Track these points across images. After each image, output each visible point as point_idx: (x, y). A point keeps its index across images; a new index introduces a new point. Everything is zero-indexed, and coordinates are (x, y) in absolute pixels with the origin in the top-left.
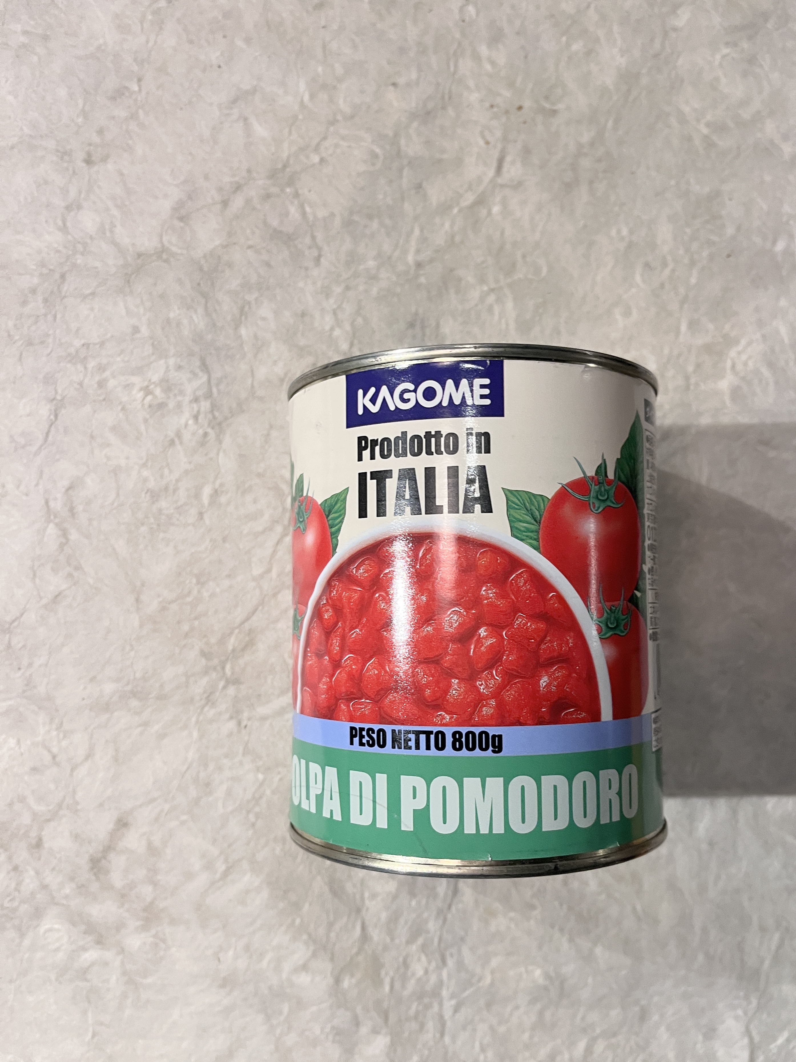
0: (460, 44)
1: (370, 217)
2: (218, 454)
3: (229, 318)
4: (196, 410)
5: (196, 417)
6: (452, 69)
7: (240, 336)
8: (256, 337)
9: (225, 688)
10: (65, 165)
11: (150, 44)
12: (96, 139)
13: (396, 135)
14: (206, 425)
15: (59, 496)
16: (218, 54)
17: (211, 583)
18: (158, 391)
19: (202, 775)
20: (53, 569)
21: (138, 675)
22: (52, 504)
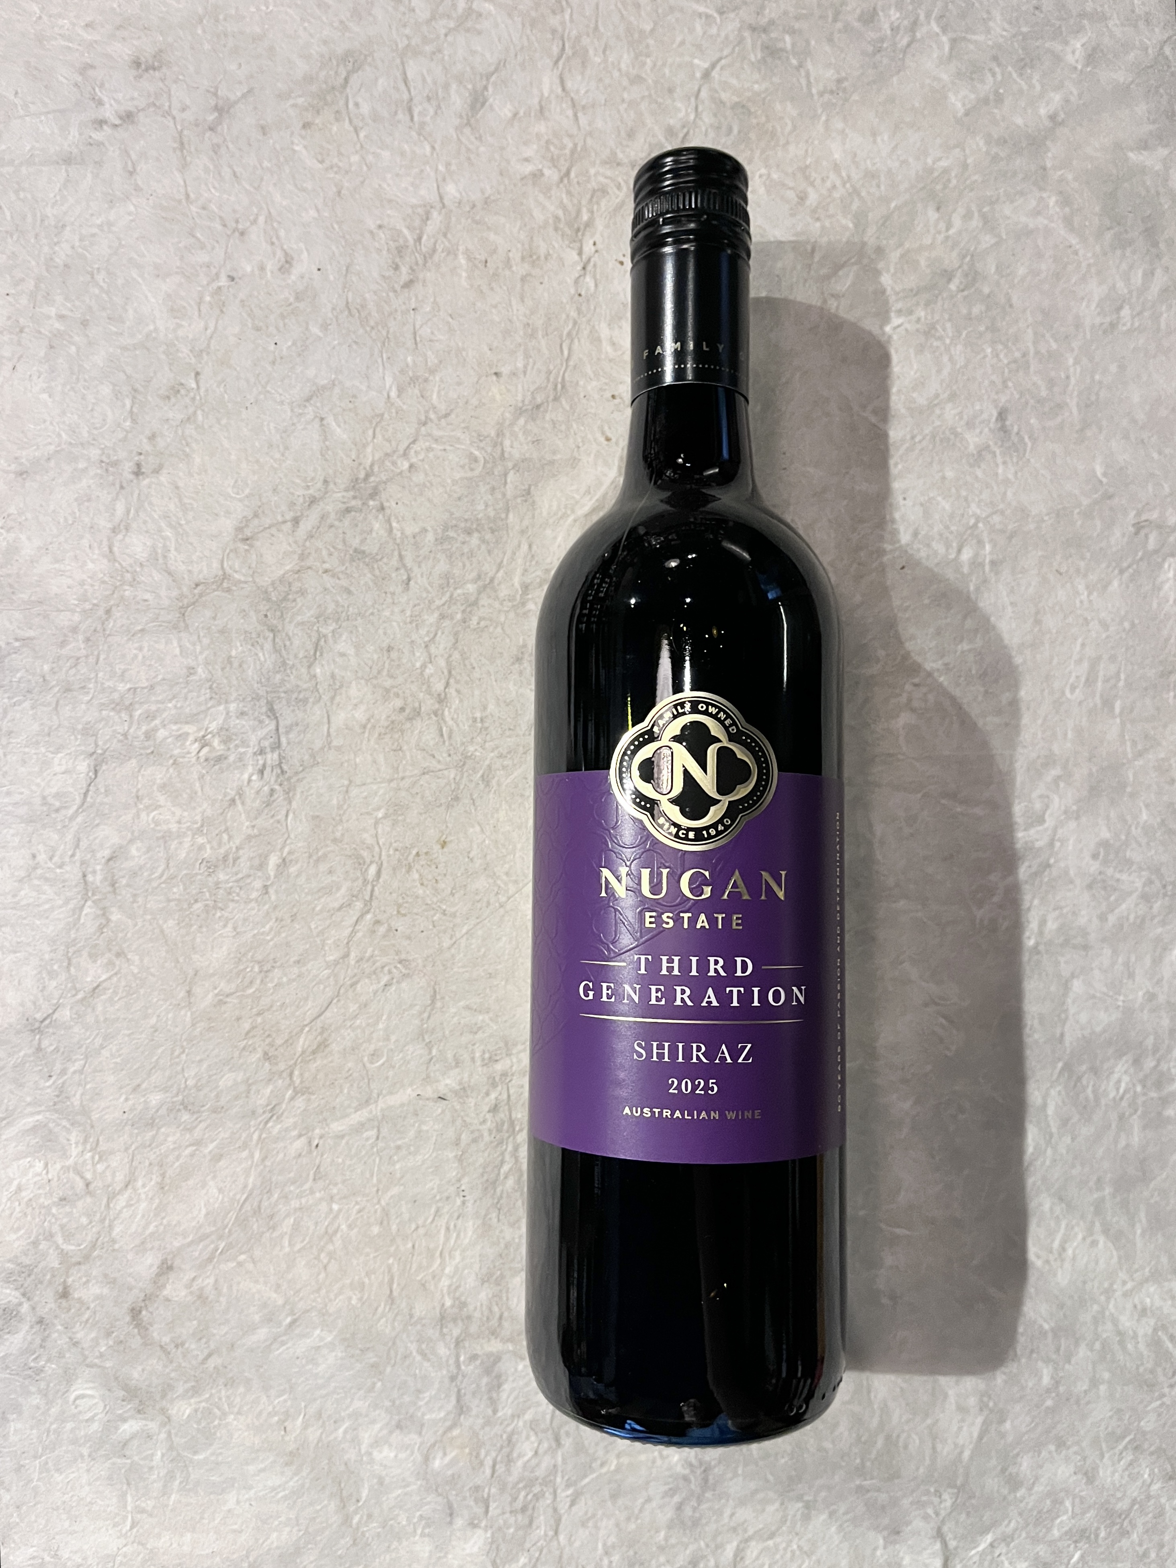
0: (575, 323)
1: (469, 532)
2: (287, 816)
3: (301, 655)
4: (261, 762)
5: (261, 772)
6: (566, 353)
7: (315, 676)
8: (333, 676)
9: (292, 1099)
10: (111, 478)
11: (209, 332)
12: (147, 447)
13: (500, 434)
14: (273, 779)
15: (98, 867)
16: (290, 343)
17: (277, 973)
18: (216, 742)
19: (265, 1204)
20: (90, 955)
21: (190, 1083)
22: (90, 878)
